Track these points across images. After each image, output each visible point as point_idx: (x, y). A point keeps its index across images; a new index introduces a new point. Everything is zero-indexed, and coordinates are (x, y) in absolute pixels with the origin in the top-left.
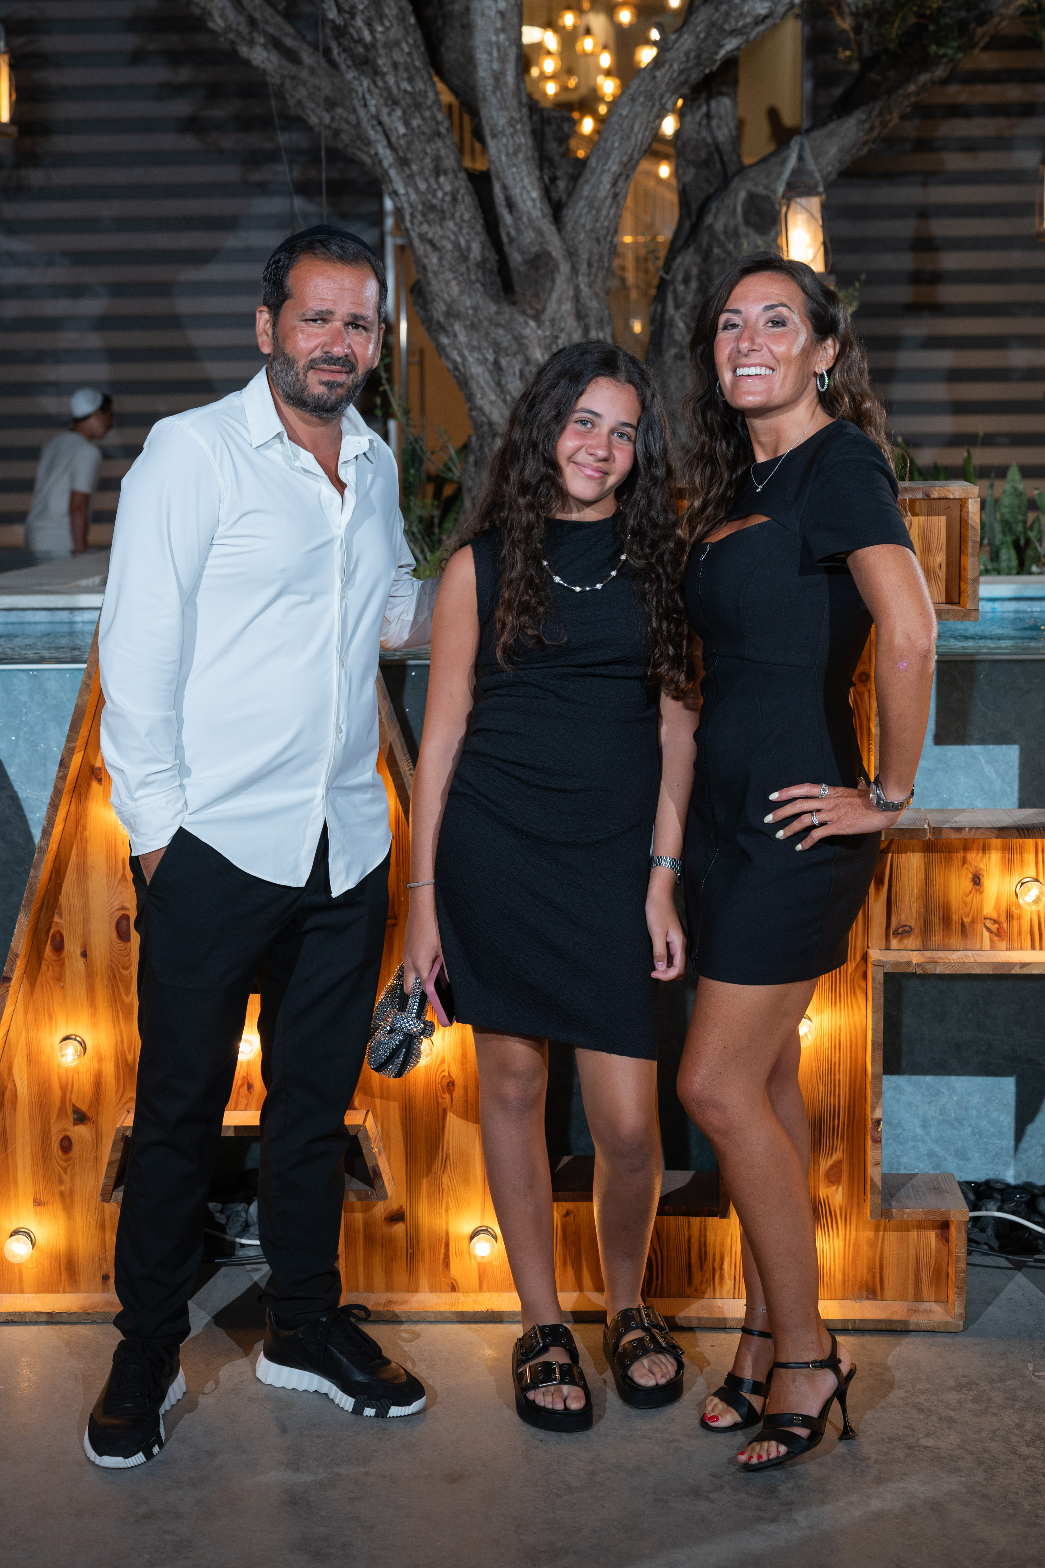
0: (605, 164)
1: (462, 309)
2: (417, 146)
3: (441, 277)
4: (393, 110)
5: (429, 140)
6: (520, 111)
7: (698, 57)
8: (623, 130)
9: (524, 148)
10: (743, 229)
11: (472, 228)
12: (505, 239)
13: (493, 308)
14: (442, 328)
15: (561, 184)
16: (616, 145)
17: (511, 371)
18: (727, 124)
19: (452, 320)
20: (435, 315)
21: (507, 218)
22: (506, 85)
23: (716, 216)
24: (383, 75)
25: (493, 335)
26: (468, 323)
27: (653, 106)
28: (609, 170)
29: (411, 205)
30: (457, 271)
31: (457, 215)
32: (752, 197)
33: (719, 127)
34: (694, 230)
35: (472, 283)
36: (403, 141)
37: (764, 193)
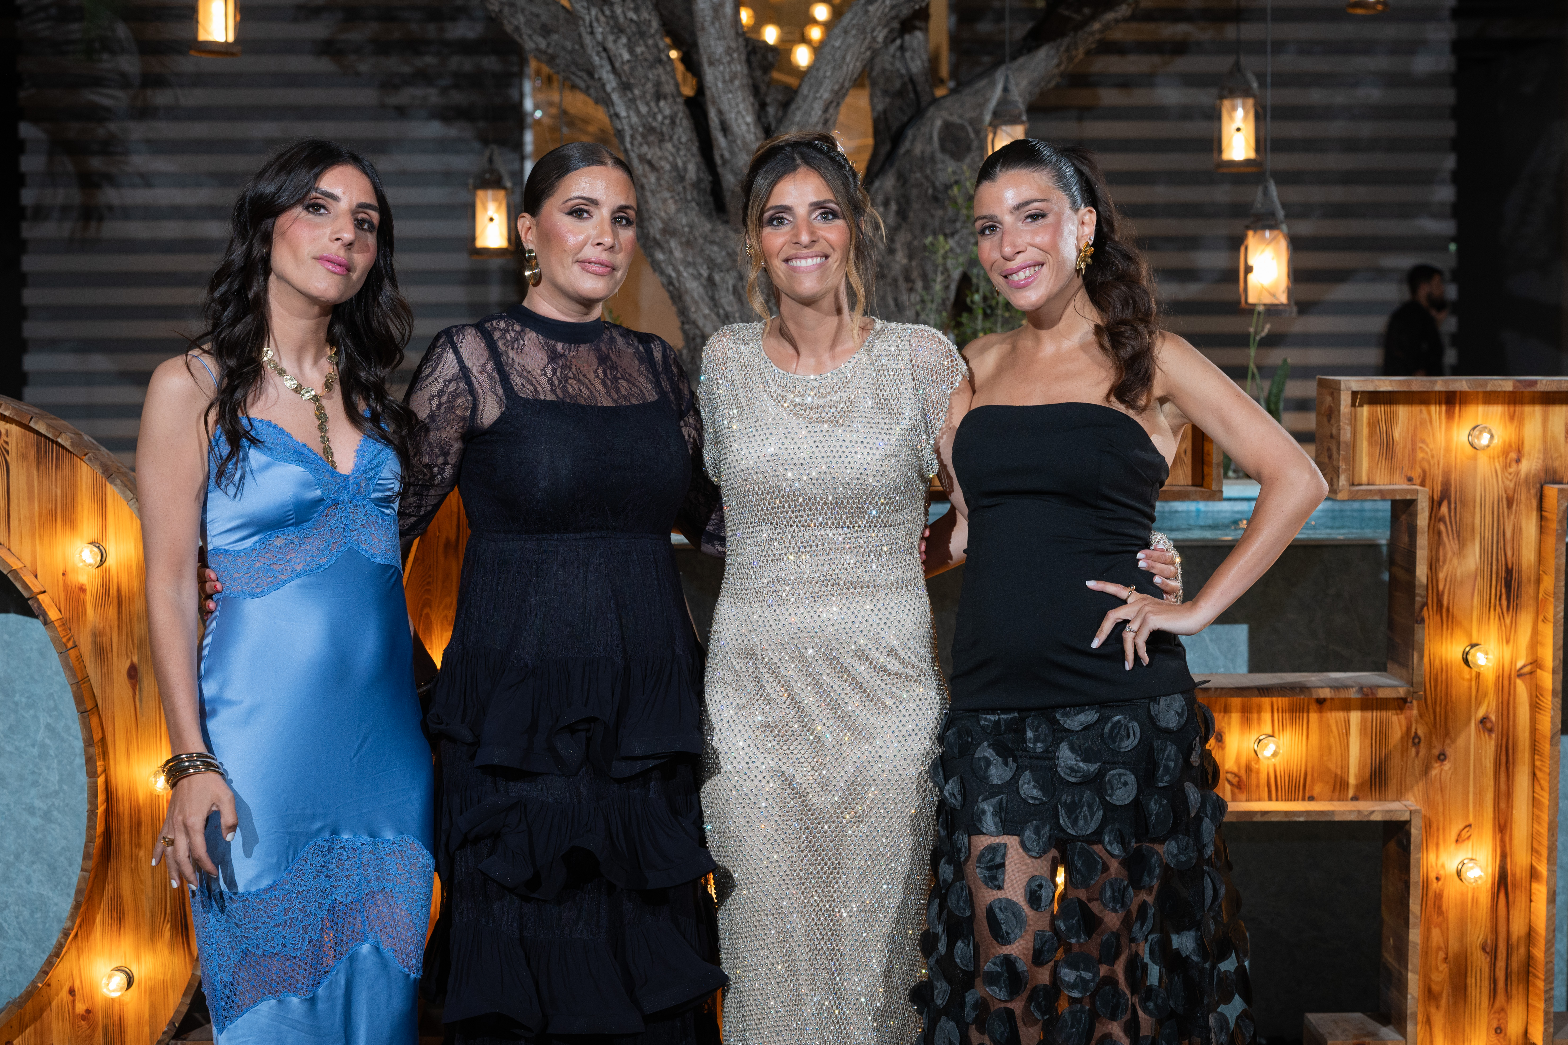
0: (817, 92)
1: (679, 227)
2: (640, 71)
3: (658, 196)
4: (619, 37)
5: (652, 66)
6: (737, 41)
8: (835, 60)
9: (739, 76)
10: (939, 155)
11: (689, 150)
12: (718, 161)
13: (708, 226)
14: (658, 244)
15: (771, 110)
16: (828, 74)
17: (725, 286)
18: (920, 57)
19: (668, 237)
20: (652, 232)
21: (721, 141)
22: (725, 16)
23: (913, 142)
24: (612, 4)
25: (707, 252)
26: (684, 240)
27: (865, 38)
28: (821, 97)
29: (632, 127)
30: (674, 191)
31: (675, 137)
32: (947, 126)
33: (912, 59)
34: (890, 156)
35: (688, 201)
36: (626, 68)
37: (959, 121)
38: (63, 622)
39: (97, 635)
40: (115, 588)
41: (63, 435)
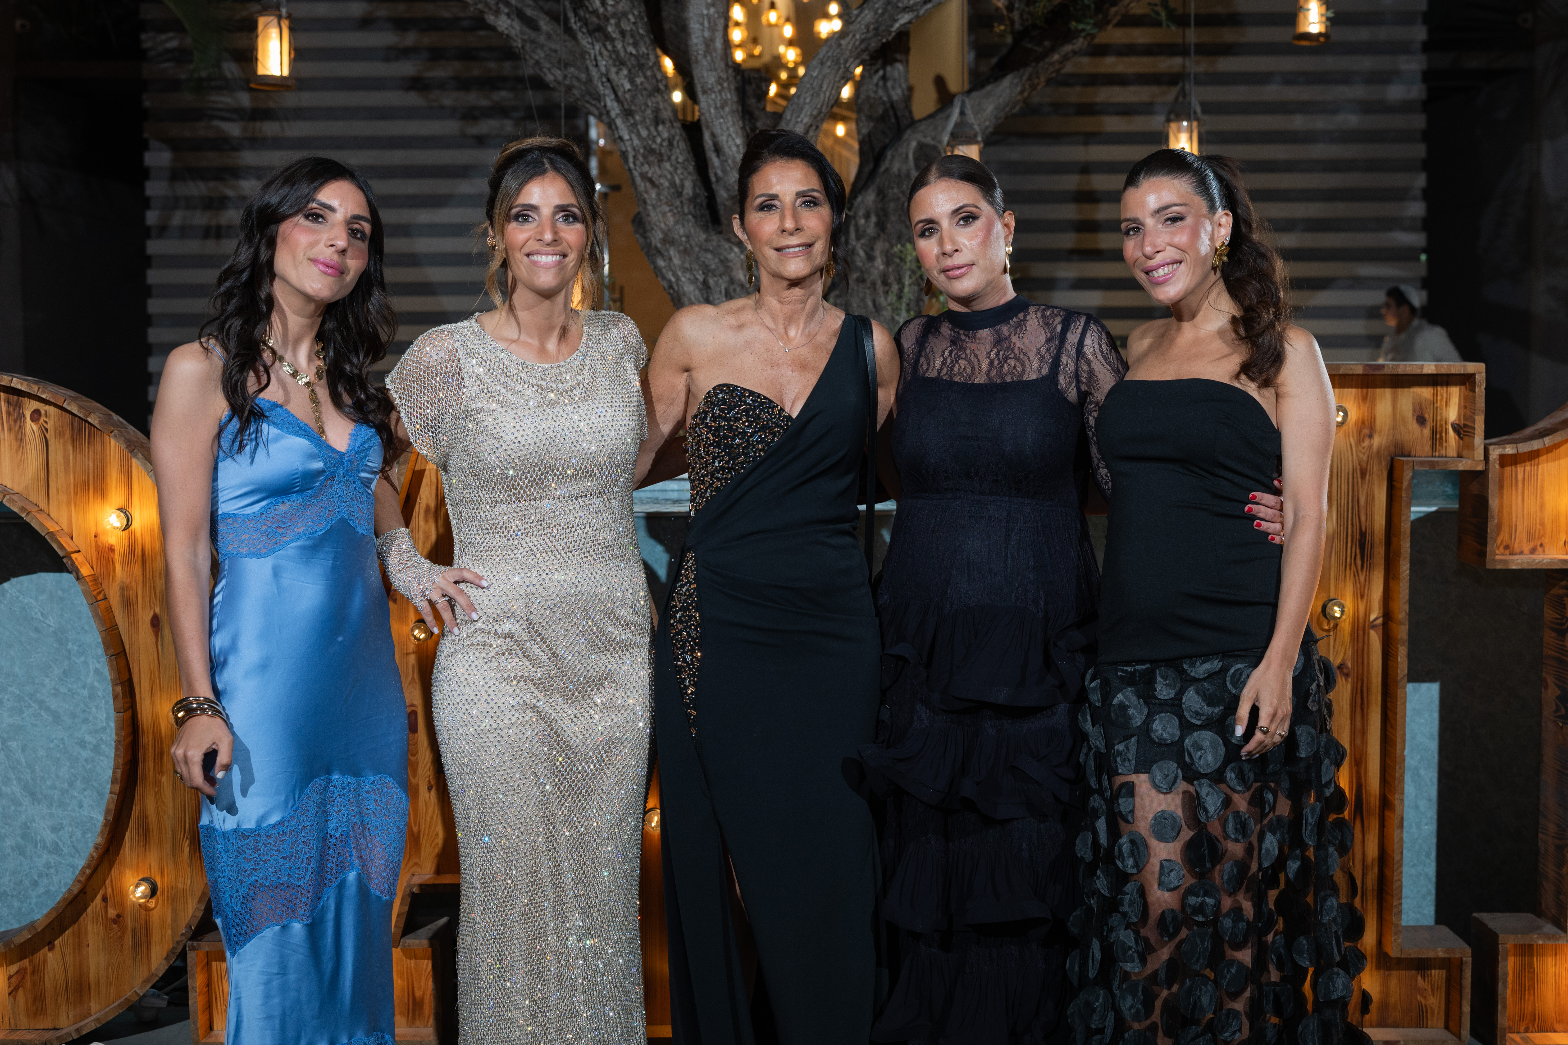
0: (798, 117)
1: (677, 237)
2: (640, 99)
3: (658, 210)
4: (620, 69)
5: (650, 95)
6: (727, 72)
7: (876, 29)
8: (813, 89)
9: (729, 102)
11: (686, 169)
12: (713, 179)
13: (703, 236)
14: (659, 252)
16: (808, 100)
17: (718, 289)
18: (900, 86)
19: (667, 246)
20: (653, 241)
21: (715, 161)
22: (715, 50)
23: (891, 161)
24: (613, 40)
26: (681, 248)
27: (839, 69)
28: (802, 121)
29: (634, 149)
30: (672, 205)
31: (673, 157)
32: (921, 146)
33: (893, 88)
34: (873, 174)
35: (686, 215)
36: (627, 96)
37: (932, 142)
38: (95, 578)
39: (124, 589)
40: (140, 548)
41: (93, 415)
